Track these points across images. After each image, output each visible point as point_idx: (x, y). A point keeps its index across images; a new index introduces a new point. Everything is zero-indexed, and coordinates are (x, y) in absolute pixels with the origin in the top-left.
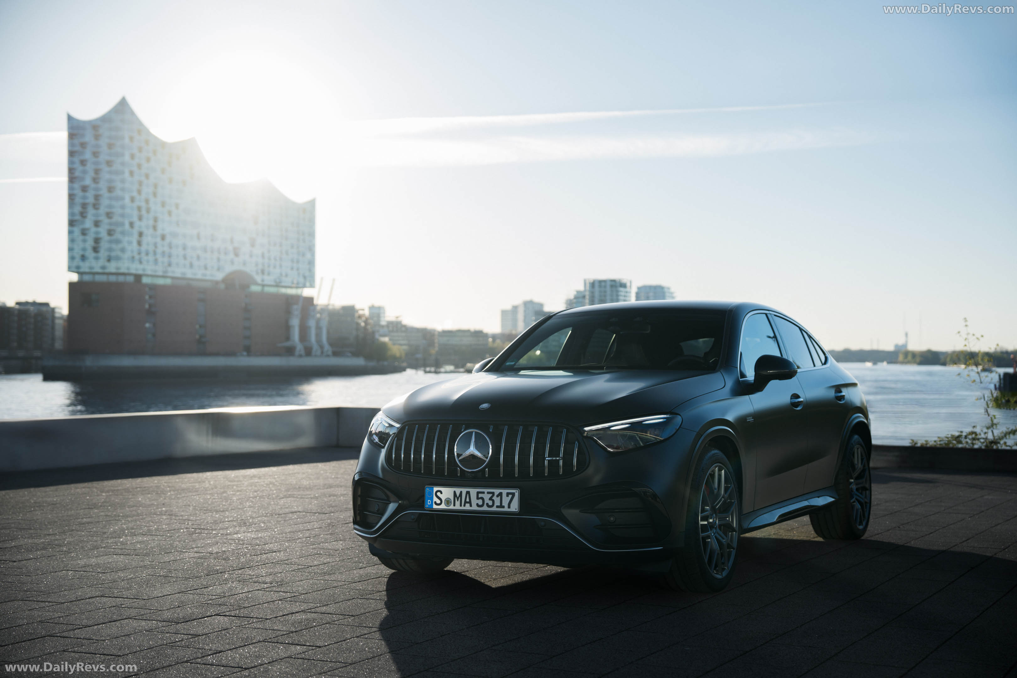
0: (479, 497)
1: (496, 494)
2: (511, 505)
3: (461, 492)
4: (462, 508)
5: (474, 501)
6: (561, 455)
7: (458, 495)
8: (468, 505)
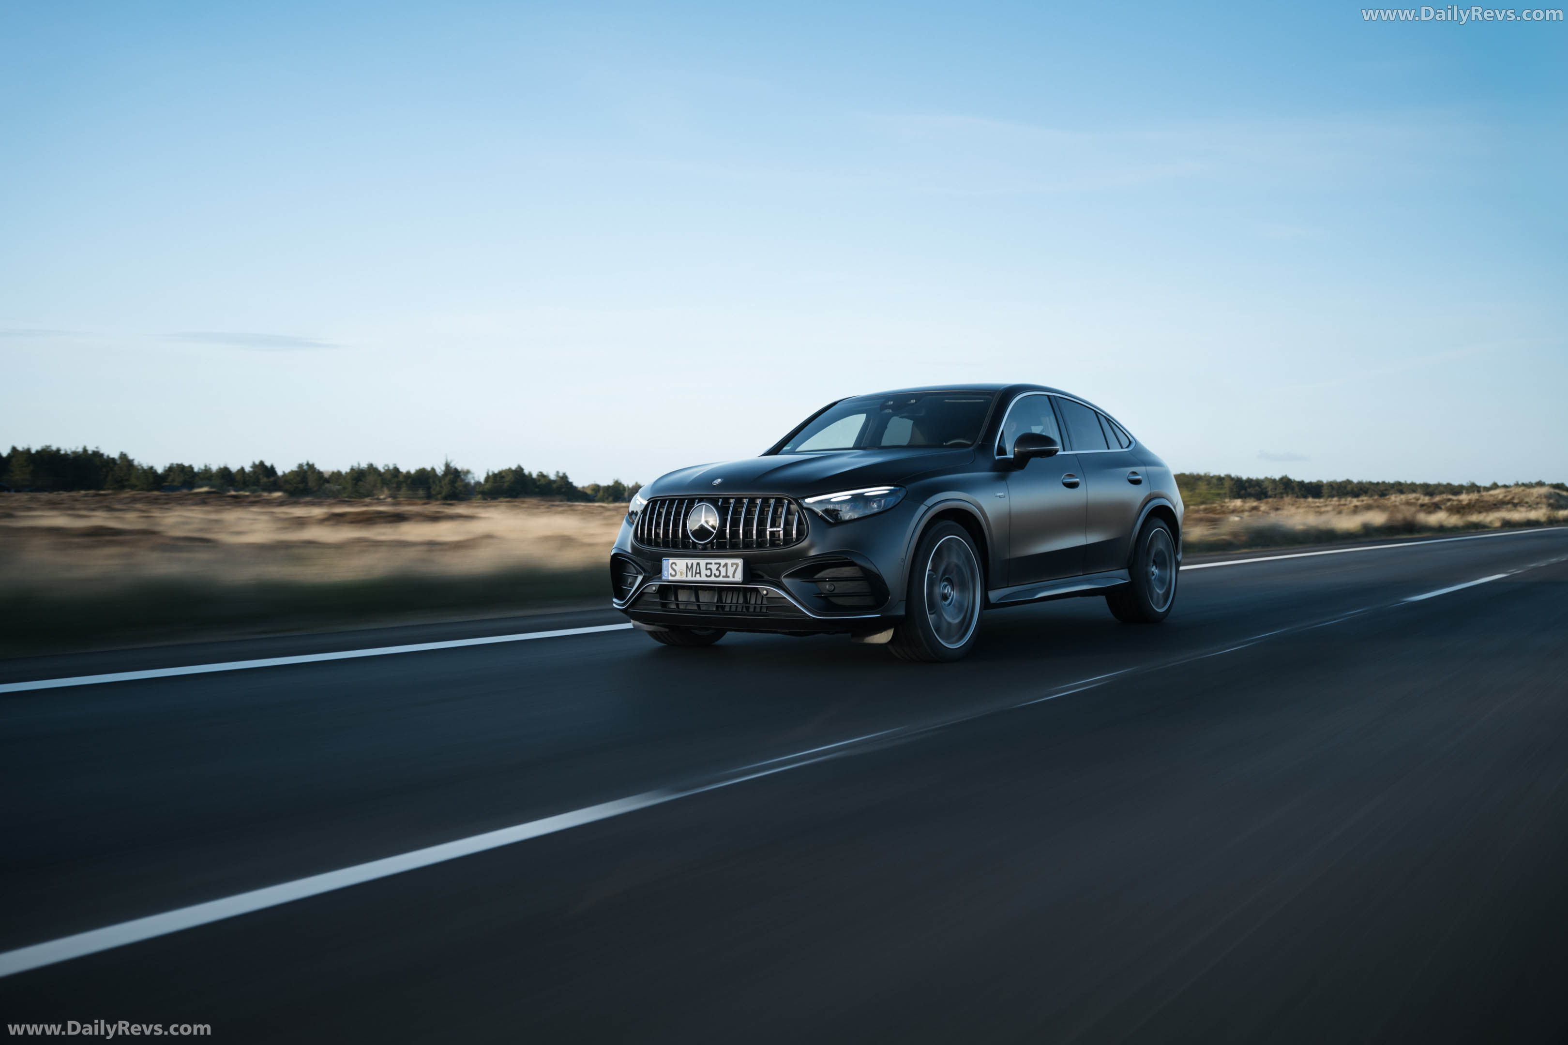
0: (708, 567)
1: (722, 564)
2: (736, 575)
3: (692, 563)
4: (694, 579)
5: (704, 572)
6: (782, 526)
7: (690, 567)
8: (698, 575)
